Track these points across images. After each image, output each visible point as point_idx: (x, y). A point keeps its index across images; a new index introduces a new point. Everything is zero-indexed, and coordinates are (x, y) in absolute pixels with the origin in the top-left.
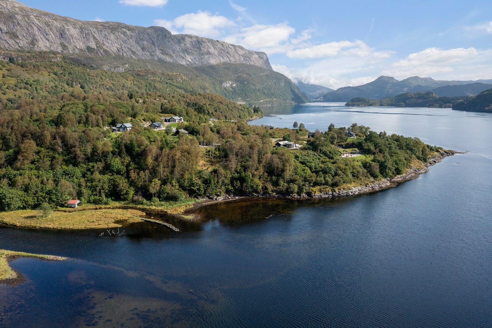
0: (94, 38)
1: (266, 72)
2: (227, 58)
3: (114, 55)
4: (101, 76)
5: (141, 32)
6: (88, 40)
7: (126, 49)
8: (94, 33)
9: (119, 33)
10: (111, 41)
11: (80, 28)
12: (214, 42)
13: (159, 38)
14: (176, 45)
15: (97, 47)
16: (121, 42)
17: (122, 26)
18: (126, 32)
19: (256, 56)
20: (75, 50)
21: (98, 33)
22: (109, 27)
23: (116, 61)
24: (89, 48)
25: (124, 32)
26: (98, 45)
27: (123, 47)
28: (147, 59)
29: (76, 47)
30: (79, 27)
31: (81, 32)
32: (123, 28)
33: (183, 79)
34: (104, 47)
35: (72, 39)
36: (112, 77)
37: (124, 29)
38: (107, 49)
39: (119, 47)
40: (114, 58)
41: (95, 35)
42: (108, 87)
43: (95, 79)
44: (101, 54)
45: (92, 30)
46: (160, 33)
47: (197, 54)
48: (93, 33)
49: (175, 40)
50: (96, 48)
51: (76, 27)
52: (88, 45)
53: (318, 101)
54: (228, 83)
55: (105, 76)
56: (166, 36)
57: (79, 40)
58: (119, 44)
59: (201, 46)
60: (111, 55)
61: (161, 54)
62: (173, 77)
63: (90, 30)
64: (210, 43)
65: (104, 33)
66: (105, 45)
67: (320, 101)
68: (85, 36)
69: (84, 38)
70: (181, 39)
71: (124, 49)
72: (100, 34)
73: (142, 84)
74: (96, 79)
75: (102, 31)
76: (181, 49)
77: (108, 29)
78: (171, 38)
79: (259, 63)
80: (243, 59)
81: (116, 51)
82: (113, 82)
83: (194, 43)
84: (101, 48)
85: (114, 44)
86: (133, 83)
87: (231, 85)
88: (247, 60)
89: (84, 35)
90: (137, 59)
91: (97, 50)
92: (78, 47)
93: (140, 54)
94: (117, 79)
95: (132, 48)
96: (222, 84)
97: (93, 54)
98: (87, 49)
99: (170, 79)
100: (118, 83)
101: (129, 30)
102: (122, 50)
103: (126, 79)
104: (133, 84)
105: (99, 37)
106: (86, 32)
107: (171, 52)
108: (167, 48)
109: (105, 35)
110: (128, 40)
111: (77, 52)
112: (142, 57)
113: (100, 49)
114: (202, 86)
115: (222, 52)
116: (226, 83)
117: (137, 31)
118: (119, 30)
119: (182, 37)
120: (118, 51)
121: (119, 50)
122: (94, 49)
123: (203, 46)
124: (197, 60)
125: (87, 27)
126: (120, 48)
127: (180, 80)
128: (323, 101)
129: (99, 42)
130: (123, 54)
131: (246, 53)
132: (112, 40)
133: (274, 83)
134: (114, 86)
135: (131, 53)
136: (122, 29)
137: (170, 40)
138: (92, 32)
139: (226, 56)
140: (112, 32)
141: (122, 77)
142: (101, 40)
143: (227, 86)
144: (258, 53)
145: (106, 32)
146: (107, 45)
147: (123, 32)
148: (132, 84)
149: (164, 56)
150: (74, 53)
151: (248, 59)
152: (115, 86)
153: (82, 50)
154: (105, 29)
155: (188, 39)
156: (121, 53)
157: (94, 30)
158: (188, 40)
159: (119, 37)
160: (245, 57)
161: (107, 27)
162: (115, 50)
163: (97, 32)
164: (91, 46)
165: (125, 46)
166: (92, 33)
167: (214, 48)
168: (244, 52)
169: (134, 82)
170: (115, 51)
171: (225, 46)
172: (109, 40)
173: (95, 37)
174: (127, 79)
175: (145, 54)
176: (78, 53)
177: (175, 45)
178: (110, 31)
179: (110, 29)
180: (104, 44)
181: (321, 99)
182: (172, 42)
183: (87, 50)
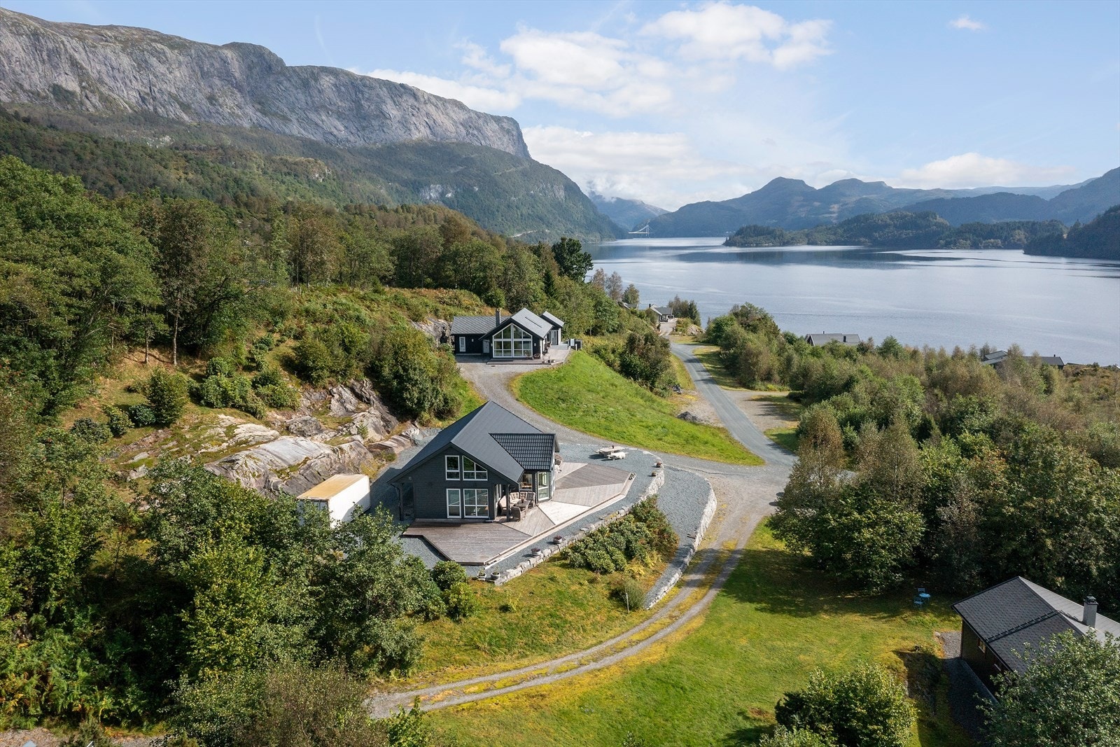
0: (72, 64)
1: (522, 165)
2: (427, 128)
3: (130, 111)
4: (77, 150)
5: (204, 54)
6: (55, 67)
7: (166, 98)
8: (75, 50)
9: (145, 52)
10: (122, 75)
11: (33, 35)
12: (394, 88)
13: (252, 73)
14: (298, 93)
15: (84, 87)
16: (151, 77)
17: (153, 37)
18: (164, 53)
19: (495, 126)
20: (18, 94)
21: (86, 51)
22: (116, 38)
23: (136, 127)
24: (57, 90)
25: (159, 53)
26: (84, 84)
27: (156, 90)
28: (222, 124)
29: (21, 86)
30: (28, 33)
31: (34, 45)
32: (155, 41)
33: (325, 174)
34: (103, 89)
35: (10, 63)
36: (115, 155)
37: (159, 45)
38: (111, 93)
39: (146, 90)
40: (130, 118)
41: (77, 56)
42: (100, 184)
43: (54, 158)
44: (94, 106)
45: (66, 43)
46: (255, 60)
47: (351, 116)
48: (71, 51)
49: (296, 79)
50: (78, 90)
51: (22, 31)
52: (55, 82)
53: (638, 236)
54: (433, 190)
55: (92, 153)
56: (270, 68)
57: (29, 66)
58: (145, 81)
59: (360, 96)
60: (122, 111)
61: (259, 114)
62: (299, 169)
63: (62, 42)
64: (384, 89)
65: (102, 51)
66: (106, 84)
67: (644, 236)
68: (46, 58)
69: (43, 62)
70: (308, 77)
71: (158, 95)
72: (90, 55)
73: (213, 180)
74: (59, 158)
75: (95, 47)
76: (310, 103)
77: (114, 43)
78: (284, 75)
79: (503, 144)
80: (464, 132)
81: (137, 102)
82: (118, 170)
83: (343, 88)
84: (93, 92)
85: (131, 81)
86: (183, 177)
87: (442, 194)
88: (473, 135)
89: (44, 54)
90: (196, 124)
91: (81, 95)
92: (27, 86)
93: (204, 112)
94: (132, 163)
95: (182, 95)
96: (419, 191)
97: (69, 107)
98: (54, 93)
99: (289, 174)
100: (136, 175)
101: (172, 47)
102: (154, 99)
103: (161, 164)
104: (186, 179)
105: (88, 62)
106: (51, 46)
107: (286, 110)
108: (275, 98)
109: (106, 58)
110: (170, 73)
111: (24, 99)
112: (207, 119)
113: (90, 95)
114: (372, 197)
115: (415, 113)
116: (430, 189)
117: (193, 51)
118: (145, 47)
119: (312, 72)
120: (143, 102)
121: (143, 100)
122: (73, 94)
123: (367, 96)
124: (353, 131)
125: (53, 34)
126: (147, 94)
127: (317, 175)
128: (652, 236)
129: (89, 76)
130: (155, 109)
131: (470, 117)
132: (124, 72)
133: (540, 192)
134: (121, 182)
135: (178, 106)
136: (153, 44)
137: (282, 78)
138: (69, 46)
139: (425, 124)
140: (123, 50)
141: (148, 158)
142: (95, 71)
143: (431, 197)
144: (498, 120)
145: (108, 51)
146: (112, 84)
147: (157, 51)
148: (182, 181)
149: (267, 119)
150: (13, 102)
151: (476, 133)
152: (126, 184)
153: (39, 94)
154: (106, 41)
155: (328, 79)
156: (151, 108)
157: (74, 42)
158: (326, 81)
159: (144, 65)
160: (470, 127)
161: (110, 37)
162: (133, 97)
163: (81, 49)
164: (64, 86)
165: (160, 89)
166: (66, 50)
167: (394, 102)
168: (466, 116)
169: (187, 174)
170: (134, 101)
171: (422, 100)
172: (116, 71)
173: (77, 62)
174: (166, 164)
175: (217, 113)
176: (26, 101)
177: (295, 91)
178: (119, 46)
179: (120, 42)
180: (101, 81)
181: (644, 231)
182: (286, 83)
183: (52, 96)
